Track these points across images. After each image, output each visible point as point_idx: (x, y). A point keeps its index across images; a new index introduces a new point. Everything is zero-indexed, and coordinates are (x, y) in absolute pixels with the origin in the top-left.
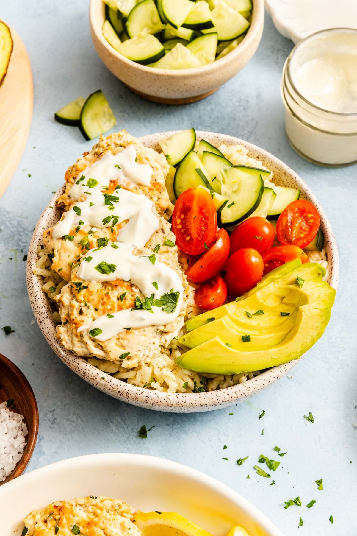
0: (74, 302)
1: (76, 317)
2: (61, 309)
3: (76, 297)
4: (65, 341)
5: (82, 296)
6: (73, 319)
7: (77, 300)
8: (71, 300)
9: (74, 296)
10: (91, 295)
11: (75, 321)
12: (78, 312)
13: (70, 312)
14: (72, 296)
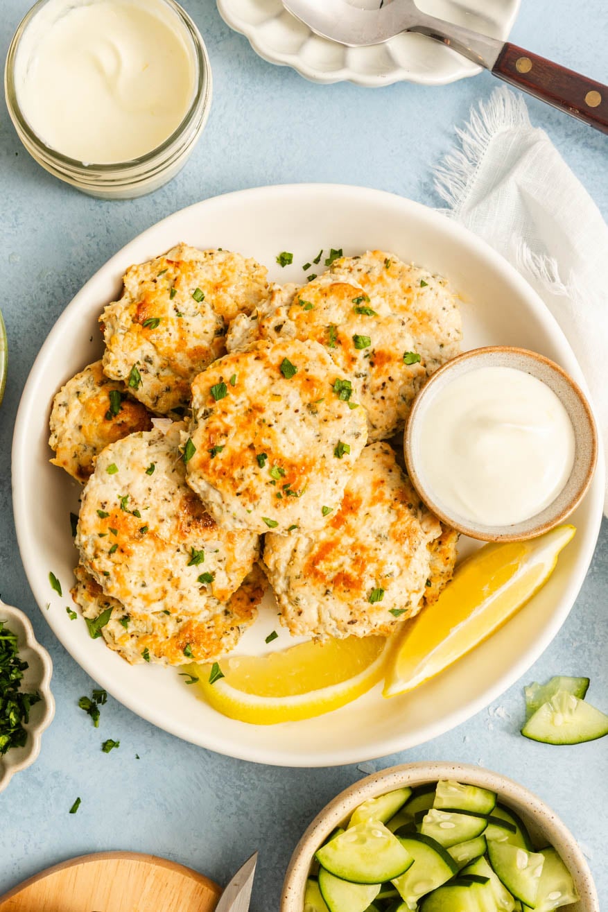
0: (283, 311)
1: (268, 328)
2: (265, 302)
3: (290, 308)
4: (233, 336)
5: (298, 314)
6: (263, 327)
7: (288, 311)
8: (283, 304)
9: (290, 305)
10: (307, 323)
11: (263, 329)
12: (277, 325)
13: (268, 315)
14: (289, 302)
